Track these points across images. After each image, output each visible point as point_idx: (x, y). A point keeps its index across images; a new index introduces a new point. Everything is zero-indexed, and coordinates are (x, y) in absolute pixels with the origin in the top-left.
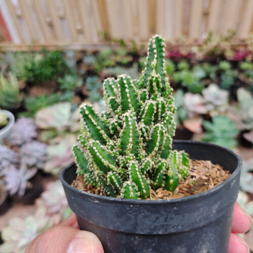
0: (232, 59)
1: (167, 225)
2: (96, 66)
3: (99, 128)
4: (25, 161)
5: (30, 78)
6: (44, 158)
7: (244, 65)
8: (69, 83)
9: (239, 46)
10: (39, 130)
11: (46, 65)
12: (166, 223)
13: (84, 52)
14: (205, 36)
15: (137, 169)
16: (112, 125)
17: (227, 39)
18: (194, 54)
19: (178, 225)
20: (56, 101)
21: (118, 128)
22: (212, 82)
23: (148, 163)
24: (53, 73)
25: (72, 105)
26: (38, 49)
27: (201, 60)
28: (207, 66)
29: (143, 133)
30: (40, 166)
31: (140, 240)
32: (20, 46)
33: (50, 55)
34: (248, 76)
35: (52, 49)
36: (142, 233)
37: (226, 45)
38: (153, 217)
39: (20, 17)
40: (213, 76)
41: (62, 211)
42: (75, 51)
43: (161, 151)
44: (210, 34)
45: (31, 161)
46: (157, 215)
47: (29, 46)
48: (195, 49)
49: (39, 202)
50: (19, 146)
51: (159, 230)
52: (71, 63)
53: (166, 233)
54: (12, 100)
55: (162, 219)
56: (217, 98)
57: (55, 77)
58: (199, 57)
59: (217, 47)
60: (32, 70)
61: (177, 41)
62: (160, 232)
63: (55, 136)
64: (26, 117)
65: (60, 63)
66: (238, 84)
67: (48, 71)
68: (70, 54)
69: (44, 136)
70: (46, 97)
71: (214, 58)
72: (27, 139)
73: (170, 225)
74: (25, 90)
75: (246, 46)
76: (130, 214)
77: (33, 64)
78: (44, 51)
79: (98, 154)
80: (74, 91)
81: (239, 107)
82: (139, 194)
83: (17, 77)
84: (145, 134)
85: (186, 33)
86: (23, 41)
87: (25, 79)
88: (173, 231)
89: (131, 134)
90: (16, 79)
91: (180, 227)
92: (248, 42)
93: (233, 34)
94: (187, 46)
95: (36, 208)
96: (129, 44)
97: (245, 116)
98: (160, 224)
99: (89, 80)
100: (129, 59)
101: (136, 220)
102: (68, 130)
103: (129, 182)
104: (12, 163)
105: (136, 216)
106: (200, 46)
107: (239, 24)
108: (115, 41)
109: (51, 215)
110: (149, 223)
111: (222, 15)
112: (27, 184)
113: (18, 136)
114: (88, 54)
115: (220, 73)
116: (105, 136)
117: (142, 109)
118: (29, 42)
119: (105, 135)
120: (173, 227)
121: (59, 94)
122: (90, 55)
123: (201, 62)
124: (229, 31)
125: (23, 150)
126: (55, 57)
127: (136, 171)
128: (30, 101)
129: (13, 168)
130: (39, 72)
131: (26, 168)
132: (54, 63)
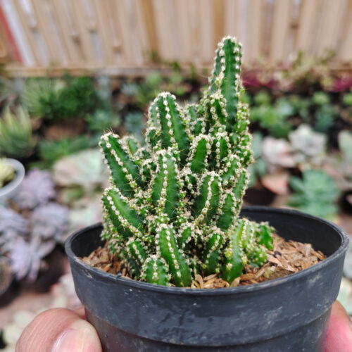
0: (331, 89)
1: (183, 331)
2: (139, 99)
4: (39, 231)
5: (47, 114)
6: (65, 228)
7: (349, 99)
8: (101, 121)
9: (341, 71)
10: (58, 188)
11: (70, 96)
12: (181, 327)
13: (122, 79)
14: (292, 58)
15: (168, 238)
17: (324, 62)
18: (278, 82)
19: (201, 335)
20: (84, 147)
22: (303, 121)
23: (189, 232)
24: (79, 108)
26: (59, 74)
27: (286, 90)
28: (295, 100)
29: (186, 184)
30: (59, 238)
32: (35, 71)
33: (75, 83)
35: (79, 74)
36: (146, 337)
37: (322, 70)
38: (162, 313)
39: (34, 30)
40: (304, 113)
42: (111, 78)
43: (218, 217)
44: (300, 55)
45: (47, 232)
46: (167, 311)
47: (47, 71)
48: (278, 76)
50: (31, 210)
52: (104, 94)
53: (182, 344)
54: (21, 145)
55: (175, 319)
56: (310, 145)
57: (82, 114)
58: (284, 87)
59: (310, 72)
60: (50, 104)
61: (254, 64)
63: (80, 197)
64: (41, 169)
65: (88, 94)
66: (339, 124)
67: (72, 105)
68: (103, 82)
69: (65, 196)
70: (70, 140)
71: (306, 88)
72: (41, 200)
73: (187, 331)
74: (39, 132)
75: (351, 72)
77: (52, 95)
78: (67, 77)
81: (340, 158)
82: (169, 277)
83: (30, 113)
84: (190, 186)
85: (266, 53)
86: (38, 63)
87: (38, 117)
88: (192, 342)
89: (165, 183)
90: (28, 116)
91: (204, 338)
93: (332, 55)
94: (267, 71)
96: (187, 68)
97: (349, 171)
98: (173, 327)
99: (130, 118)
100: (186, 89)
101: (138, 313)
102: (98, 188)
103: (155, 257)
104: (20, 233)
105: (137, 307)
106: (285, 71)
107: (341, 41)
108: (166, 63)
110: (156, 322)
111: (317, 27)
112: (41, 264)
113: (30, 195)
114: (129, 81)
115: (314, 109)
118: (46, 64)
120: (193, 336)
121: (87, 137)
122: (132, 83)
123: (287, 94)
124: (327, 50)
125: (36, 215)
126: (83, 86)
127: (167, 241)
128: (46, 146)
129: (21, 240)
130: (60, 105)
131: (40, 242)
132: (81, 94)
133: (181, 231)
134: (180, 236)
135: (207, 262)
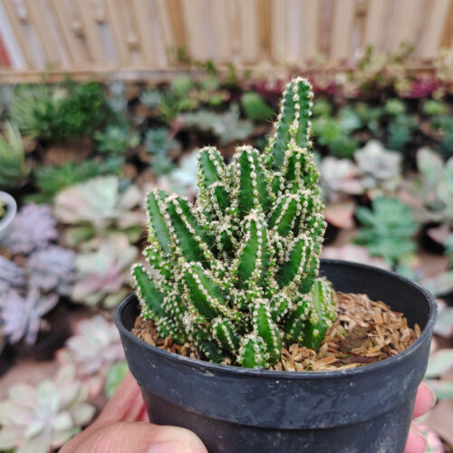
0: (407, 94)
2: (164, 110)
3: (198, 238)
4: (37, 282)
5: (43, 131)
6: (71, 277)
7: (431, 107)
8: (115, 141)
9: (421, 71)
10: (62, 227)
11: (72, 108)
12: (333, 410)
13: (141, 85)
14: (359, 55)
15: (268, 314)
16: (222, 234)
17: (399, 60)
18: (340, 87)
20: (93, 174)
21: (233, 240)
22: (373, 136)
23: (285, 303)
24: (85, 124)
25: (120, 180)
26: (58, 79)
27: (351, 96)
28: (362, 109)
29: (277, 250)
30: (63, 290)
31: (284, 438)
32: (25, 75)
33: (79, 90)
34: (437, 126)
35: (84, 79)
36: (291, 428)
37: (397, 71)
39: (24, 22)
40: (373, 126)
41: (104, 372)
42: (126, 83)
44: (369, 51)
45: (48, 283)
46: (322, 397)
47: (42, 75)
48: (341, 79)
49: (62, 355)
50: (26, 255)
51: (321, 422)
52: (118, 105)
53: (332, 426)
54: (12, 172)
55: (328, 403)
56: (382, 166)
57: (89, 130)
58: (349, 93)
59: (381, 73)
60: (47, 118)
61: (309, 63)
62: (322, 426)
63: (90, 237)
64: (38, 203)
65: (98, 104)
66: (419, 139)
67: (76, 120)
68: (117, 89)
69: (71, 237)
70: (74, 165)
71: (376, 93)
72: (39, 243)
73: (339, 413)
74: (35, 155)
75: (433, 71)
76: (273, 395)
77: (50, 107)
78: (69, 83)
79: (201, 287)
80: (125, 154)
81: (419, 182)
82: (268, 356)
83: (21, 131)
84: (281, 253)
85: (326, 49)
86: (30, 65)
87: (34, 134)
88: (342, 421)
89: (259, 253)
90: (19, 134)
91: (355, 415)
92: (437, 65)
93: (411, 50)
94: (327, 72)
95: (57, 368)
96: (223, 69)
97: (430, 198)
98: (324, 411)
99: (151, 135)
100: (224, 96)
101: (283, 405)
102: (113, 226)
103: (253, 336)
104: (13, 286)
105: (283, 399)
106: (350, 72)
107: (420, 32)
108: (198, 64)
109: (84, 378)
110: (306, 410)
111: (389, 16)
112: (41, 323)
113: (24, 237)
114: (149, 88)
115: (386, 121)
116: (208, 254)
117: (274, 208)
118: (41, 68)
119: (209, 252)
120: (344, 416)
121: (97, 161)
122: (153, 90)
123: (352, 102)
124: (402, 45)
125: (33, 262)
126: (89, 94)
127: (267, 317)
128: (44, 173)
129: (14, 294)
130: (59, 121)
131: (38, 295)
132: (87, 105)
133: (278, 304)
134: (276, 309)
135: (292, 331)
